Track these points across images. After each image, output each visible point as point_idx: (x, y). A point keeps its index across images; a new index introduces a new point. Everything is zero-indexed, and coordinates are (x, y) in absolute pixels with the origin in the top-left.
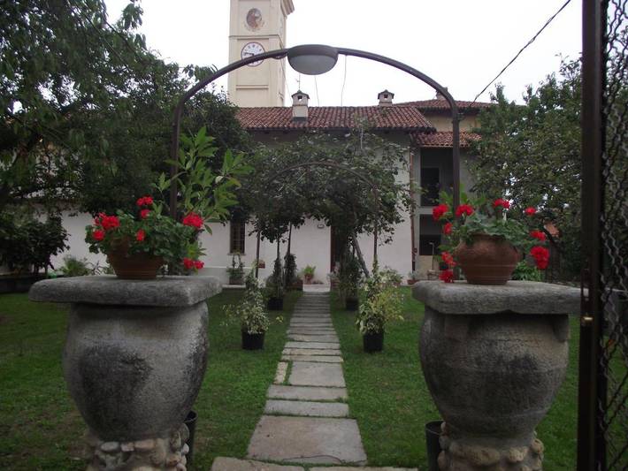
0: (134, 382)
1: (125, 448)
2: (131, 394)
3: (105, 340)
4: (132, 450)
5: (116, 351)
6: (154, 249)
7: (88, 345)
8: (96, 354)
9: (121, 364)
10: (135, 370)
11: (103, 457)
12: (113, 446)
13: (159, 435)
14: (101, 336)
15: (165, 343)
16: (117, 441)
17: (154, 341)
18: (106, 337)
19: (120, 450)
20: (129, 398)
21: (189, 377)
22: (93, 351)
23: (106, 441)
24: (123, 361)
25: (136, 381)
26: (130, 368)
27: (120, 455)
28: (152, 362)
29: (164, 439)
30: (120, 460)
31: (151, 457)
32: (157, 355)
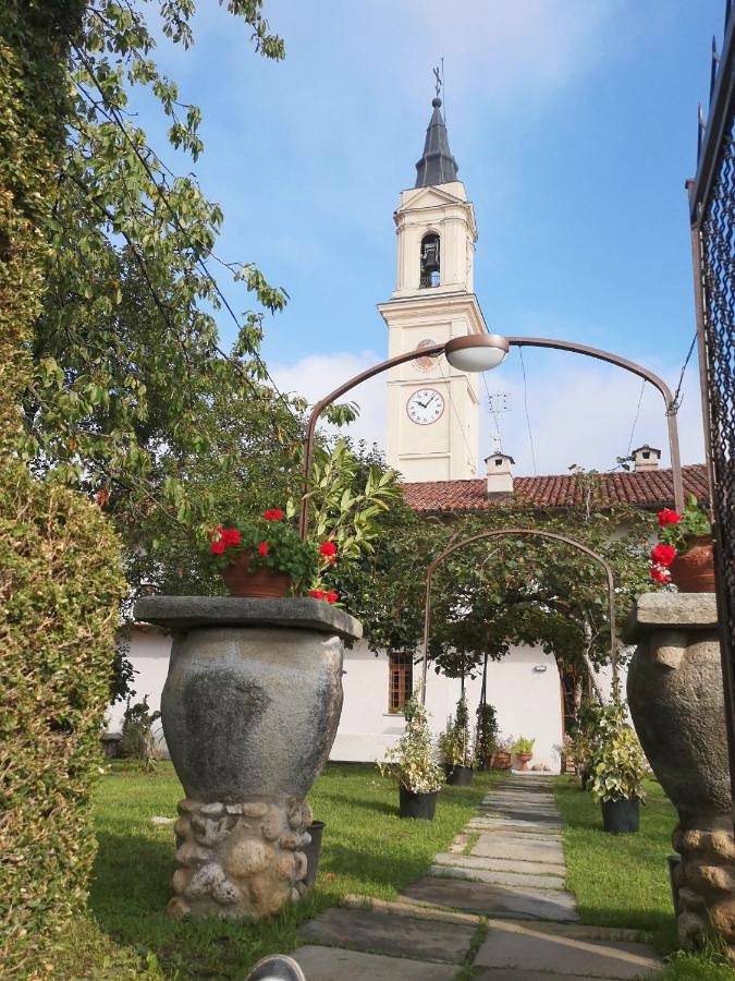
0: (248, 717)
1: (231, 810)
2: (244, 731)
3: (217, 664)
4: (240, 812)
5: (229, 676)
6: (279, 564)
7: (196, 672)
8: (206, 680)
9: (234, 692)
10: (251, 701)
11: (202, 822)
12: (217, 807)
13: (275, 800)
14: (213, 659)
15: (288, 671)
16: (221, 802)
17: (275, 667)
18: (218, 659)
19: (225, 811)
20: (241, 736)
21: (316, 721)
22: (202, 677)
23: (207, 804)
24: (237, 688)
25: (251, 713)
26: (245, 697)
27: (225, 819)
28: (272, 693)
29: (280, 807)
30: (224, 826)
31: (263, 828)
32: (278, 684)
